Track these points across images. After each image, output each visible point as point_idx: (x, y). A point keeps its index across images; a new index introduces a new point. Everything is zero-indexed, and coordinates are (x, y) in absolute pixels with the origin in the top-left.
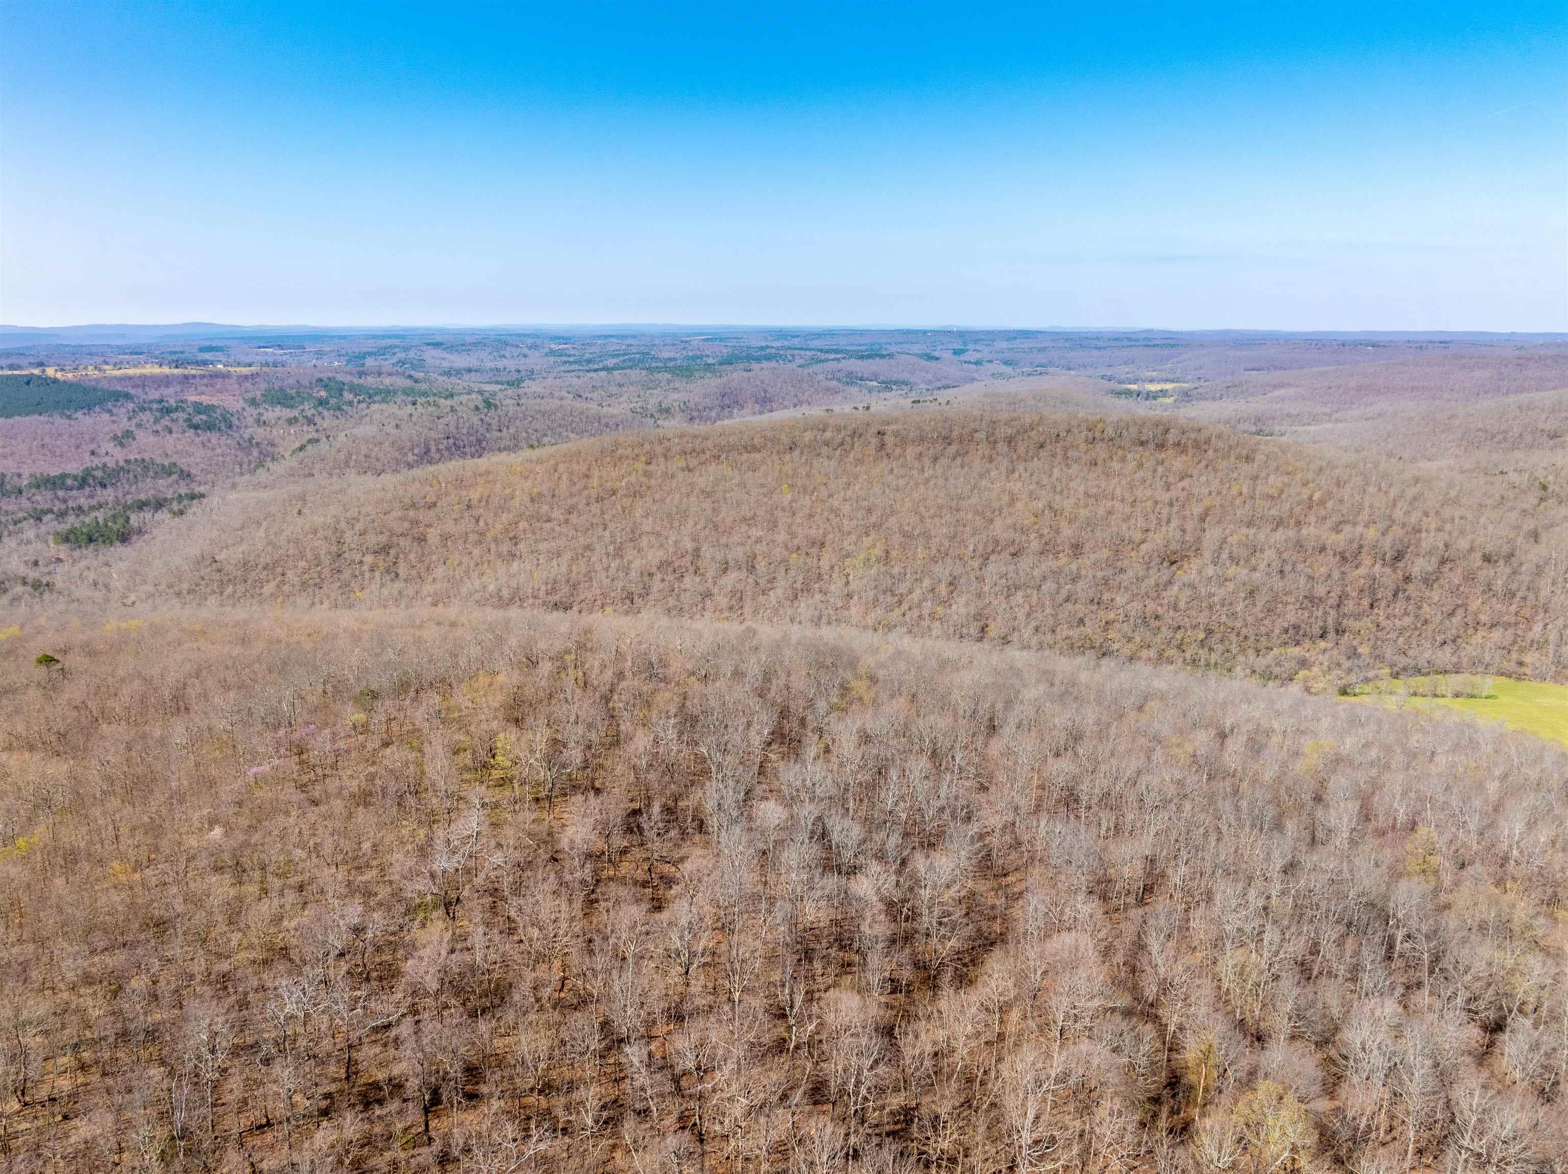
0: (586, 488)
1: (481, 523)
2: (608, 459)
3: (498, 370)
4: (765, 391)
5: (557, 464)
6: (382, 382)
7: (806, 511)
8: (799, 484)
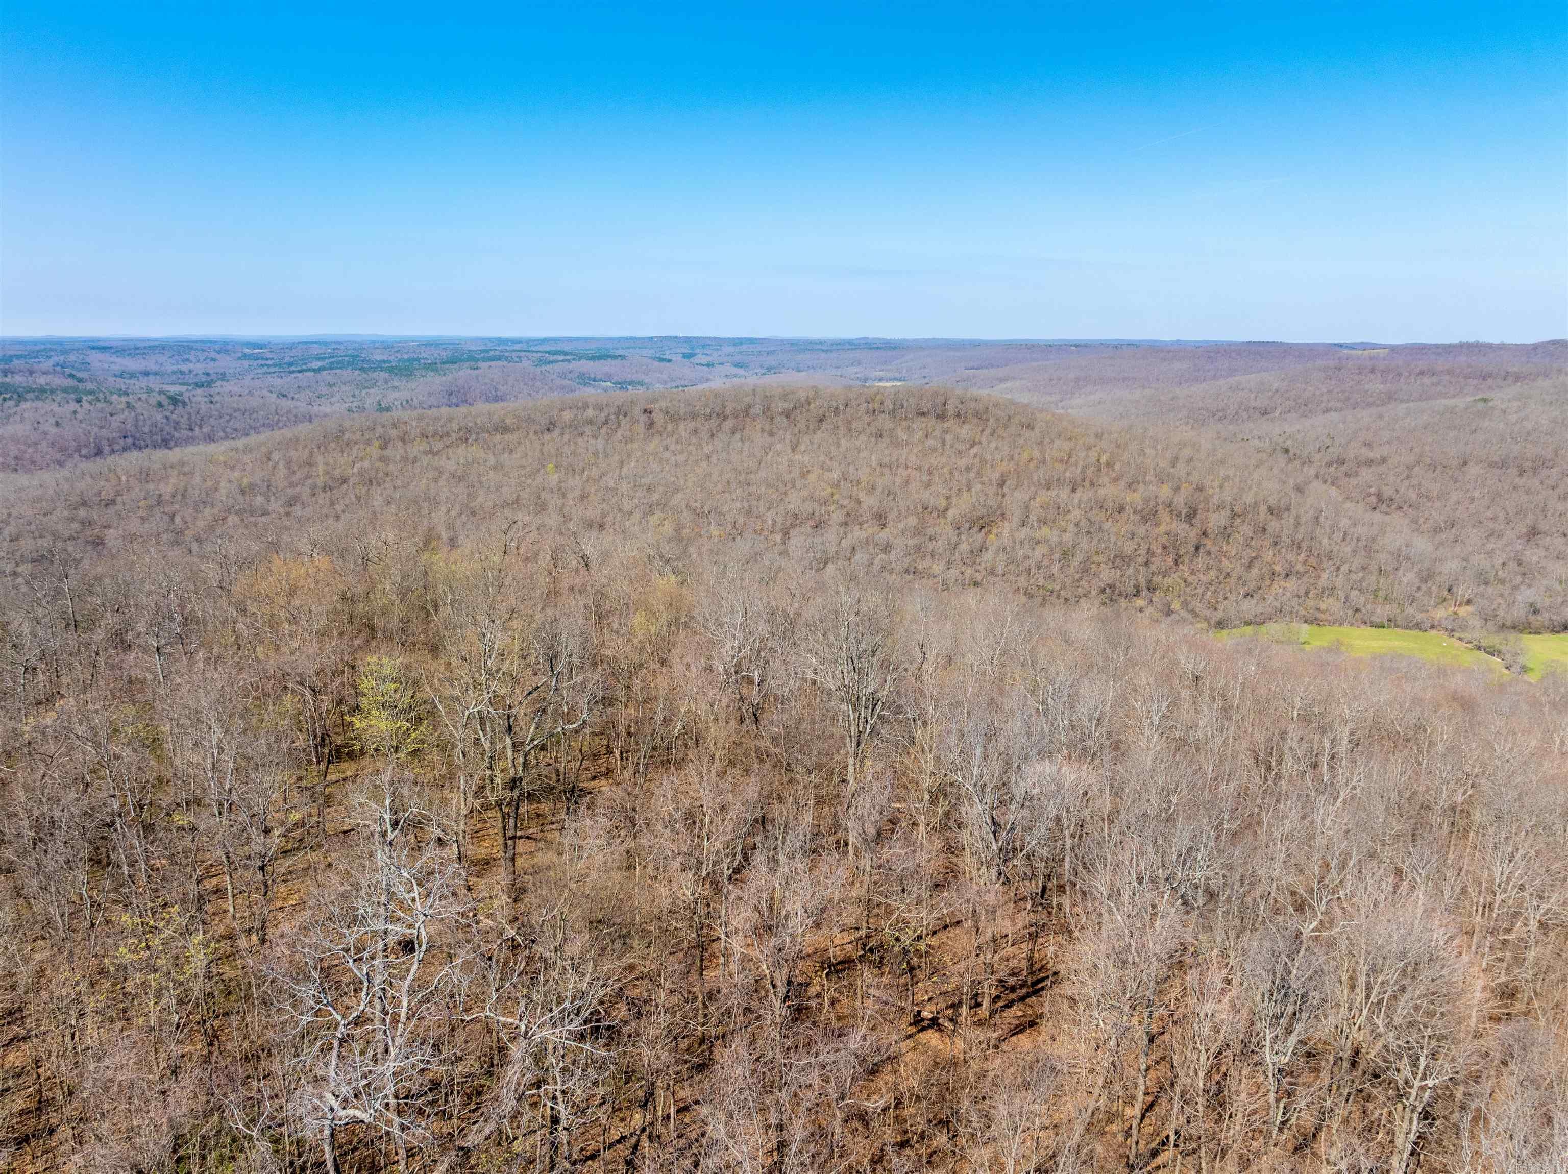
0: (308, 477)
1: (178, 519)
2: (333, 445)
3: (182, 373)
4: (496, 389)
5: (270, 453)
6: (35, 382)
7: (577, 493)
8: (565, 464)
